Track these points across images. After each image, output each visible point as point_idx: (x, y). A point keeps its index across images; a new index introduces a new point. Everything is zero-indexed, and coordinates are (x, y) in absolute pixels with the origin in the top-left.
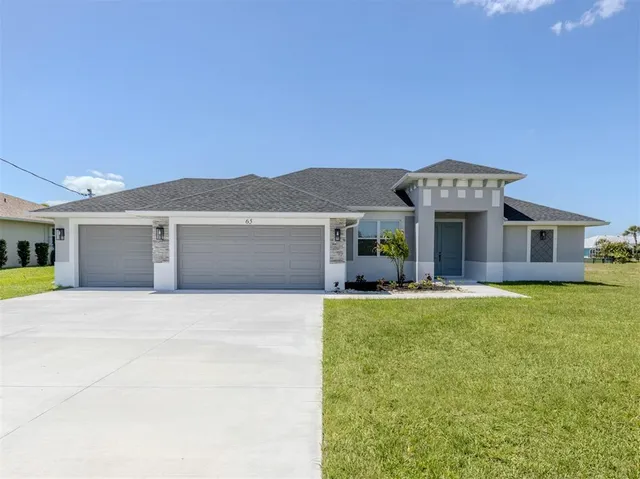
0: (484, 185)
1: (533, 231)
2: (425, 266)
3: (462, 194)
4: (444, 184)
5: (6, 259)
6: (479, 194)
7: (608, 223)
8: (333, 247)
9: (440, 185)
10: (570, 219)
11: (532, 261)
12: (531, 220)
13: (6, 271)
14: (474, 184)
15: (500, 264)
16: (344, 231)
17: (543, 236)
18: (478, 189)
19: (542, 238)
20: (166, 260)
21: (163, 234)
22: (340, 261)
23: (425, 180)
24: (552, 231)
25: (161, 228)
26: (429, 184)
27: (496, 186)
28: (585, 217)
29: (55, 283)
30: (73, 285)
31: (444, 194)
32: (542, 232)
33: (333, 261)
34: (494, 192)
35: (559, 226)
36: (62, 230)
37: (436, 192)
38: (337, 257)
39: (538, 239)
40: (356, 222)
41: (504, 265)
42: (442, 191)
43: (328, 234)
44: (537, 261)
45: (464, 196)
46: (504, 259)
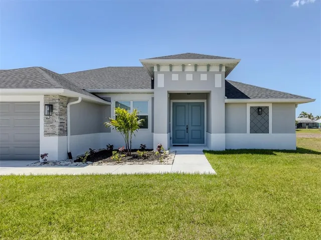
0: (208, 70)
1: (251, 108)
2: (162, 138)
3: (189, 77)
4: (175, 69)
6: (204, 77)
7: (314, 100)
8: (47, 122)
9: (171, 70)
10: (282, 97)
11: (251, 132)
12: (249, 98)
14: (200, 69)
15: (223, 135)
16: (57, 107)
17: (260, 112)
18: (204, 73)
19: (259, 114)
22: (53, 134)
23: (158, 66)
24: (267, 108)
26: (162, 69)
27: (218, 70)
28: (295, 96)
31: (175, 77)
32: (259, 108)
33: (47, 134)
34: (216, 75)
35: (273, 103)
37: (168, 76)
38: (51, 130)
39: (256, 114)
40: (76, 99)
41: (226, 136)
42: (173, 75)
43: (42, 109)
44: (256, 132)
45: (191, 79)
46: (227, 130)
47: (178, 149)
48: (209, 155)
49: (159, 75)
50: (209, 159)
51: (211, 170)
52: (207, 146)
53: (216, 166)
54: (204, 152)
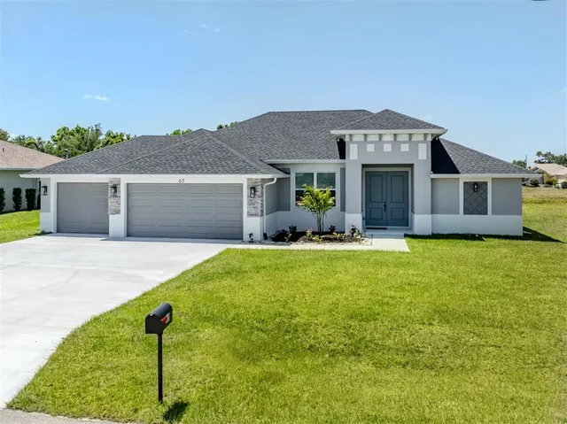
0: (410, 139)
1: (465, 183)
2: (354, 218)
3: (387, 148)
4: (370, 139)
5: (4, 205)
6: (405, 148)
8: (251, 203)
9: (365, 139)
11: (465, 213)
13: (4, 215)
14: (399, 139)
15: (429, 216)
16: (259, 189)
17: (476, 189)
18: (405, 142)
19: (475, 191)
20: (118, 212)
21: (116, 191)
22: (256, 215)
23: (351, 135)
24: (486, 183)
25: (115, 187)
26: (355, 139)
27: (423, 139)
29: (40, 228)
30: (53, 231)
31: (370, 148)
32: (475, 183)
33: (250, 215)
34: (420, 145)
35: (493, 179)
36: (46, 187)
37: (362, 145)
38: (253, 211)
39: (471, 191)
40: (273, 179)
41: (432, 218)
42: (368, 145)
43: (246, 192)
44: (471, 213)
45: (390, 150)
46: (433, 211)
47: (374, 232)
48: (409, 239)
49: (351, 145)
50: (408, 242)
51: (407, 249)
52: (411, 229)
53: (412, 248)
54: (406, 236)
